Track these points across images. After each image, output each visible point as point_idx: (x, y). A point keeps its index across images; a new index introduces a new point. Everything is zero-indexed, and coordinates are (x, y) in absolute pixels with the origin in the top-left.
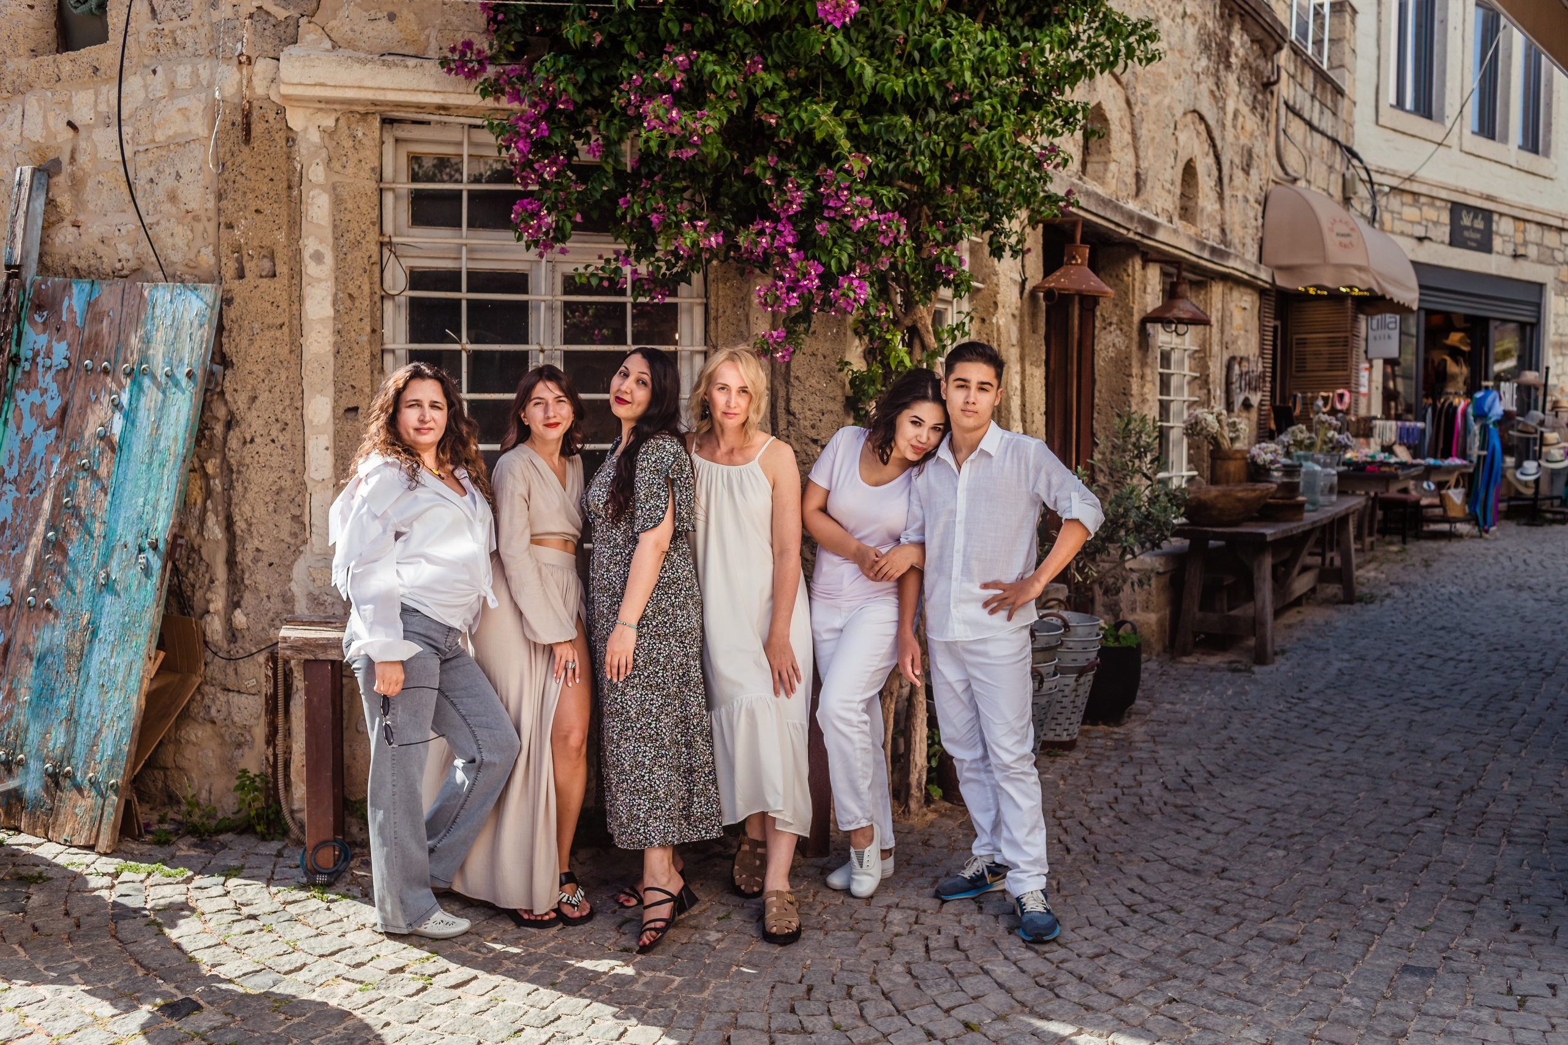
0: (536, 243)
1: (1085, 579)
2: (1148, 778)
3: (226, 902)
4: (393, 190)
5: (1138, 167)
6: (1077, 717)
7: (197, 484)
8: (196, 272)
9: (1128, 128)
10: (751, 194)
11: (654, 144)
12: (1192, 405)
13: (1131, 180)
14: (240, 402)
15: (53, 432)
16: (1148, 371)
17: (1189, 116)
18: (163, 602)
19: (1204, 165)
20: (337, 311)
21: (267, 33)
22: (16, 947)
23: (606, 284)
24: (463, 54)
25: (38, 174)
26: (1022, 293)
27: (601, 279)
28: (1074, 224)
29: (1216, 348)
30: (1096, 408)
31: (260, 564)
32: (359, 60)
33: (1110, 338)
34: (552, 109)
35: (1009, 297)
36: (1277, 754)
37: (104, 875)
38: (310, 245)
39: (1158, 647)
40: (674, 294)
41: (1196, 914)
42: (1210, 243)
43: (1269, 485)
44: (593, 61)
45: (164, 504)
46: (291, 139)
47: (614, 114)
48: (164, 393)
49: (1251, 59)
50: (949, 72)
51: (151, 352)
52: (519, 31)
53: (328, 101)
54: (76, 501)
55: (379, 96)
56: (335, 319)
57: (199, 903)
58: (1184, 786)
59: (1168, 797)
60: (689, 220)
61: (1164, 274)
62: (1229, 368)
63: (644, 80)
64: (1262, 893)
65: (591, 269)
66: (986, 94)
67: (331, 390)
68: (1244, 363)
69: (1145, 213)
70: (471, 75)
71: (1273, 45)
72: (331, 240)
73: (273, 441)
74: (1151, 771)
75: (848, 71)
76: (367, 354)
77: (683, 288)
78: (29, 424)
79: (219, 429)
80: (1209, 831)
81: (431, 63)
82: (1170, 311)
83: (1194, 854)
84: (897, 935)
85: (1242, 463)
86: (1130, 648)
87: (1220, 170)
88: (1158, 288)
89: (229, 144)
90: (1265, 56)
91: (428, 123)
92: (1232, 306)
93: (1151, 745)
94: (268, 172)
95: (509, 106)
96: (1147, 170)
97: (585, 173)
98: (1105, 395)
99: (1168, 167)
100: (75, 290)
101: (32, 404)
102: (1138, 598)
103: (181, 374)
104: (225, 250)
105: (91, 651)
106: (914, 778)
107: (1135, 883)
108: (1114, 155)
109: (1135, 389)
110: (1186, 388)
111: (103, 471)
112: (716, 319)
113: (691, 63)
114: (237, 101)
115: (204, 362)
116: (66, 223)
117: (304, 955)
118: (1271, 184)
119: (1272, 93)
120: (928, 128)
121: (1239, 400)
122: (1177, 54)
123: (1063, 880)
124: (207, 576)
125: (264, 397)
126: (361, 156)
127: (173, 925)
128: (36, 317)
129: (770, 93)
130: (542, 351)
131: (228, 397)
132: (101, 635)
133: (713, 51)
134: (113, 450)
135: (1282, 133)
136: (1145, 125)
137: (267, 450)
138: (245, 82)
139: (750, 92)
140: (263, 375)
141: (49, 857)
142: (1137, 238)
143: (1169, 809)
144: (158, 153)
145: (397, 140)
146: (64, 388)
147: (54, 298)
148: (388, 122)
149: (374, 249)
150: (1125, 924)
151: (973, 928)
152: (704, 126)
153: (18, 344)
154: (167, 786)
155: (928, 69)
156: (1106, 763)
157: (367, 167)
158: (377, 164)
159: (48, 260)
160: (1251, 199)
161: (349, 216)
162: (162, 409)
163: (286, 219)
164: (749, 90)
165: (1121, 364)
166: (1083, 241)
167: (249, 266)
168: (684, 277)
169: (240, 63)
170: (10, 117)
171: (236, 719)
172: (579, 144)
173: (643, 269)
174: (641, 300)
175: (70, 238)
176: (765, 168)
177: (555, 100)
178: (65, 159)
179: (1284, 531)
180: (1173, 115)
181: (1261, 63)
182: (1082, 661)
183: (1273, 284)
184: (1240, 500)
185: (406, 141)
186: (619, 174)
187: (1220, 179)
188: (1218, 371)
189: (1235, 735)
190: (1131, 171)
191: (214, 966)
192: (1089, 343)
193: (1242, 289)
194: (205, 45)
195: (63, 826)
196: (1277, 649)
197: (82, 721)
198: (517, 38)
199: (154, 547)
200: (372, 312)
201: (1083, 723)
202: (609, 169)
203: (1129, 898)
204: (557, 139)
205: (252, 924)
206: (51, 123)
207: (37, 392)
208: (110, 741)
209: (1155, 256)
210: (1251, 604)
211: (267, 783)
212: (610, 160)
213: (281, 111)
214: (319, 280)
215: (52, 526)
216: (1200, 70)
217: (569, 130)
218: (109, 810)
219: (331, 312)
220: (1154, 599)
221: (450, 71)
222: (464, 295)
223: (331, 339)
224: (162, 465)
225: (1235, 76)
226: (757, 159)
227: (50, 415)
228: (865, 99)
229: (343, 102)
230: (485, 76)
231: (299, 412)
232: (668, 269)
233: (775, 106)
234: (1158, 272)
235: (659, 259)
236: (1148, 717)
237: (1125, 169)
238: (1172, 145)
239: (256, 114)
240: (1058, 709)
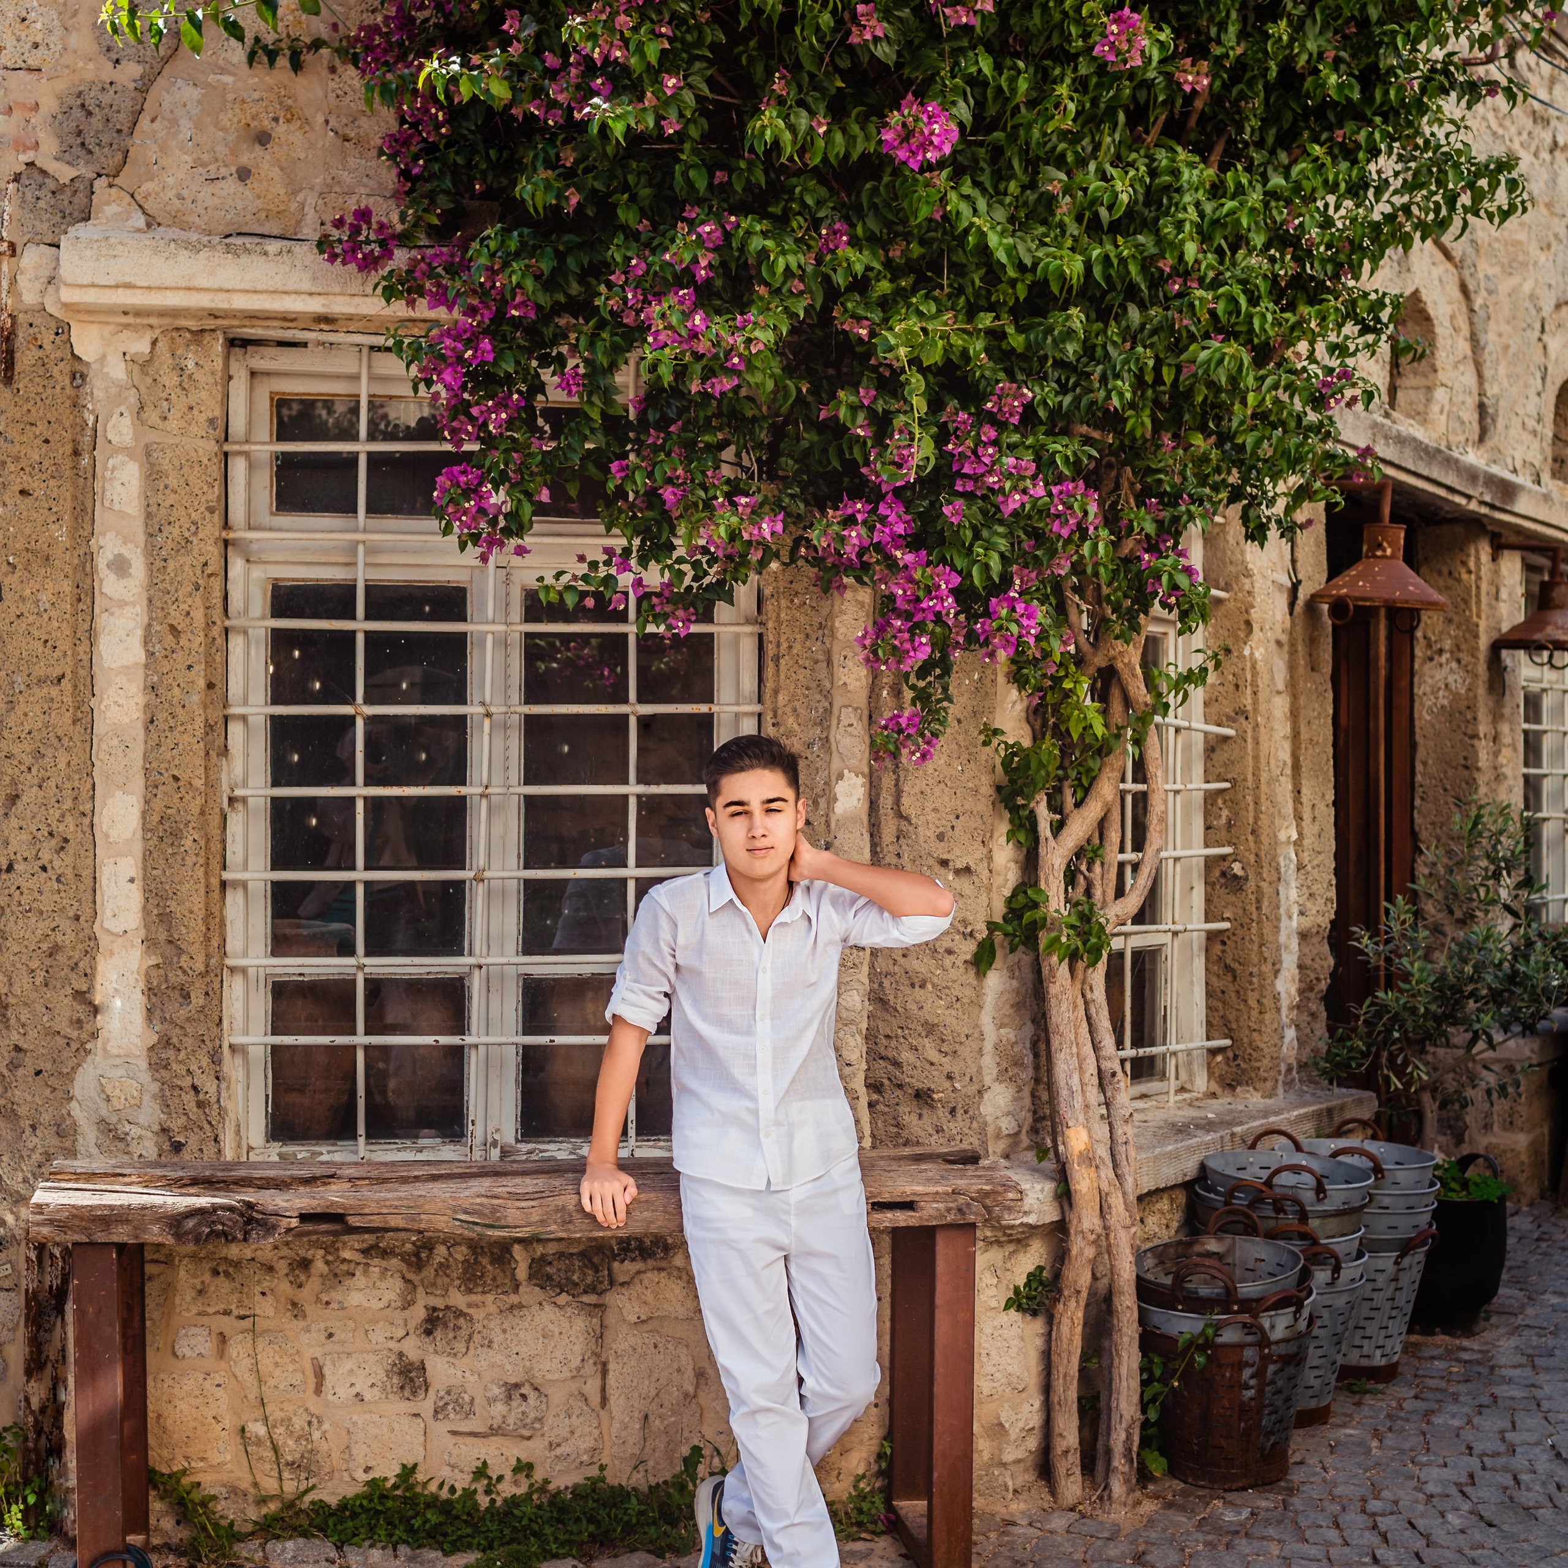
0: (476, 539)
1: (1408, 1085)
2: (1526, 1436)
4: (247, 454)
5: (1482, 394)
6: (1398, 1326)
9: (1465, 331)
10: (832, 452)
11: (666, 374)
13: (1470, 416)
16: (1505, 728)
20: (150, 654)
21: (42, 204)
23: (590, 602)
24: (356, 230)
26: (1292, 605)
27: (583, 595)
28: (1379, 490)
30: (1419, 791)
31: (20, 1072)
32: (188, 245)
33: (1439, 675)
34: (500, 317)
35: (1271, 613)
38: (108, 546)
39: (1531, 1190)
40: (708, 618)
44: (566, 237)
46: (79, 375)
47: (602, 325)
50: (1160, 242)
52: (446, 192)
53: (140, 312)
55: (220, 302)
56: (147, 666)
60: (726, 495)
61: (1529, 568)
63: (649, 266)
65: (565, 579)
67: (138, 784)
69: (1495, 470)
70: (368, 264)
72: (141, 538)
73: (44, 869)
74: (1531, 1422)
76: (199, 722)
77: (721, 609)
81: (305, 247)
82: (1541, 629)
86: (1488, 1203)
88: (1520, 590)
91: (305, 345)
93: (1528, 1372)
94: (41, 427)
95: (432, 314)
96: (1497, 398)
97: (559, 418)
98: (1433, 770)
99: (1532, 393)
102: (1496, 1109)
106: (1118, 1439)
108: (1441, 375)
109: (1484, 759)
110: (1567, 755)
112: (777, 659)
113: (728, 236)
120: (1130, 336)
122: (1543, 210)
125: (30, 795)
126: (192, 400)
129: (861, 285)
130: (488, 715)
133: (763, 215)
136: (1492, 326)
137: (33, 883)
138: (5, 285)
139: (826, 283)
140: (28, 760)
142: (1484, 510)
145: (253, 374)
148: (237, 343)
149: (213, 552)
152: (749, 341)
155: (1129, 239)
156: (1452, 1408)
157: (202, 418)
158: (217, 413)
161: (171, 499)
163: (69, 505)
164: (827, 279)
165: (1460, 717)
166: (1395, 518)
168: (722, 591)
172: (547, 375)
173: (654, 577)
174: (651, 628)
176: (854, 409)
177: (504, 303)
180: (1539, 310)
182: (1405, 1228)
186: (614, 425)
190: (1471, 401)
192: (1404, 683)
198: (444, 203)
200: (208, 654)
201: (1410, 1331)
202: (595, 415)
204: (509, 366)
209: (1513, 539)
211: (26, 1439)
212: (595, 399)
213: (62, 330)
214: (123, 604)
217: (529, 352)
219: (141, 656)
220: (1523, 1109)
221: (333, 258)
222: (360, 625)
223: (141, 699)
226: (841, 394)
228: (1022, 292)
229: (162, 313)
230: (391, 265)
231: (86, 821)
232: (696, 578)
233: (867, 305)
234: (1518, 565)
235: (680, 560)
236: (1520, 1320)
237: (1461, 398)
238: (1538, 358)
239: (22, 335)
240: (1365, 1311)
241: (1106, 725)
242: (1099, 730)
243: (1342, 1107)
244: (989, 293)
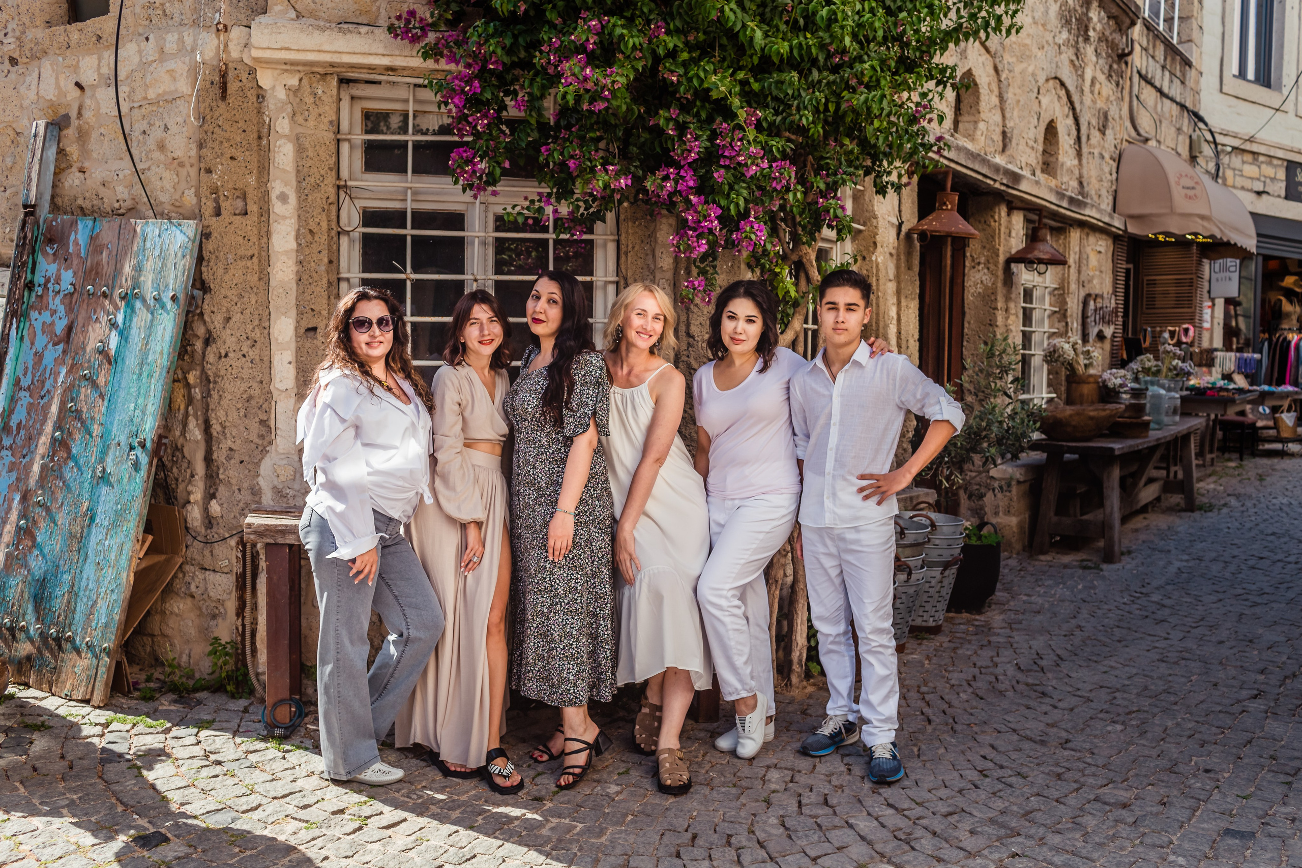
0: (471, 187)
1: (952, 485)
2: (1003, 659)
3: (198, 751)
4: (349, 140)
5: (1004, 126)
6: (943, 606)
7: (180, 392)
8: (180, 210)
9: (996, 92)
10: (656, 143)
11: (570, 99)
12: (1051, 335)
13: (998, 138)
14: (216, 321)
15: (60, 347)
16: (1012, 305)
17: (1051, 82)
18: (149, 493)
19: (1065, 125)
20: (299, 245)
21: (241, 4)
22: (17, 784)
23: (530, 221)
24: (408, 22)
25: (51, 127)
26: (898, 234)
27: (527, 218)
28: (946, 174)
29: (1073, 286)
30: (966, 338)
31: (232, 461)
32: (318, 28)
33: (978, 276)
34: (483, 69)
35: (887, 238)
36: (1119, 641)
37: (96, 725)
38: (277, 187)
39: (1018, 546)
40: (591, 232)
41: (1040, 780)
42: (1069, 193)
43: (1118, 406)
44: (518, 27)
45: (151, 409)
46: (261, 96)
47: (537, 74)
48: (152, 314)
49: (1107, 33)
50: (831, 36)
51: (142, 279)
52: (455, 2)
53: (293, 63)
54: (79, 406)
55: (336, 59)
56: (297, 251)
57: (174, 751)
58: (1035, 668)
59: (1020, 676)
60: (602, 165)
61: (1027, 220)
62: (1085, 304)
63: (562, 42)
64: (1100, 762)
65: (518, 209)
66: (866, 57)
67: (293, 312)
68: (1099, 300)
69: (1010, 167)
70: (414, 39)
71: (1128, 21)
72: (294, 183)
73: (244, 356)
74: (1007, 654)
75: (741, 34)
76: (325, 281)
77: (599, 226)
78: (41, 340)
79: (199, 345)
80: (1055, 707)
81: (381, 30)
82: (1031, 252)
83: (1042, 726)
84: (774, 792)
85: (1095, 386)
86: (990, 546)
87: (1078, 130)
88: (1022, 232)
89: (208, 101)
90: (1120, 30)
91: (379, 83)
92: (1088, 249)
93: (1008, 631)
94: (241, 124)
95: (447, 67)
96: (1013, 129)
97: (513, 124)
98: (973, 326)
99: (1032, 126)
100: (80, 226)
101: (44, 323)
102: (1001, 504)
103: (166, 298)
104: (204, 191)
105: (89, 534)
106: (795, 655)
107: (987, 751)
108: (983, 115)
109: (1000, 320)
110: (1046, 322)
111: (101, 381)
112: (626, 253)
113: (603, 27)
114: (215, 63)
115: (186, 288)
116: (74, 169)
117: (260, 797)
118: (1125, 144)
119: (1126, 63)
120: (812, 86)
121: (1093, 331)
122: (1041, 28)
123: (923, 747)
124: (189, 471)
125: (236, 317)
126: (321, 110)
127: (150, 768)
128: (48, 249)
129: (672, 54)
130: (476, 280)
131: (206, 318)
132: (97, 520)
133: (622, 17)
134: (110, 363)
135: (1135, 99)
136: (1011, 90)
137: (238, 364)
138: (222, 47)
139: (654, 52)
140: (235, 299)
141: (52, 708)
142: (1003, 188)
143: (1020, 687)
144: (150, 108)
145: (352, 98)
146: (70, 310)
147: (63, 233)
148: (344, 81)
149: (332, 191)
150: (976, 787)
151: (841, 787)
152: (613, 82)
153: (33, 272)
154: (154, 651)
155: (812, 34)
156: (967, 646)
157: (326, 120)
158: (334, 118)
159: (59, 201)
160: (1107, 156)
161: (310, 163)
162: (150, 327)
163: (256, 165)
165: (988, 298)
166: (953, 189)
167: (224, 205)
168: (599, 216)
169: (218, 30)
170: (28, 79)
171: (212, 594)
172: (508, 101)
173: (564, 209)
174: (561, 236)
175: (77, 182)
176: (668, 120)
177: (486, 61)
178: (73, 114)
179: (1131, 446)
180: (1037, 81)
181: (1117, 36)
182: (947, 557)
183: (1125, 231)
184: (1091, 418)
185: (360, 98)
186: (543, 127)
187: (1079, 138)
188: (1075, 307)
189: (1083, 624)
190: (999, 130)
191: (182, 804)
192: (959, 281)
193: (1097, 235)
194: (189, 15)
195: (64, 682)
196: (1124, 550)
197: (81, 593)
198: (454, 7)
199: (143, 445)
200: (329, 245)
201: (948, 611)
202: (533, 121)
203: (981, 764)
204: (488, 95)
205: (218, 769)
206: (62, 83)
207: (48, 313)
208: (104, 611)
209: (1019, 204)
210: (1101, 510)
211: (237, 649)
212: (533, 114)
213: (252, 72)
214: (284, 218)
215: (58, 426)
216: (1061, 42)
217: (499, 88)
218: (102, 670)
219: (294, 245)
220: (1015, 504)
221: (396, 36)
222: (409, 231)
223: (295, 268)
224: (150, 376)
225: (1093, 47)
226: (661, 112)
227: (58, 332)
228: (756, 60)
229: (305, 64)
230: (427, 40)
231: (266, 332)
232: (586, 209)
233: (677, 66)
234: (1021, 219)
235: (577, 200)
236: (1006, 607)
237: (993, 128)
238: (1036, 108)
239: (231, 75)
240: (925, 598)
241: (797, 291)
242: (793, 294)
243: (918, 497)
244: (739, 61)
